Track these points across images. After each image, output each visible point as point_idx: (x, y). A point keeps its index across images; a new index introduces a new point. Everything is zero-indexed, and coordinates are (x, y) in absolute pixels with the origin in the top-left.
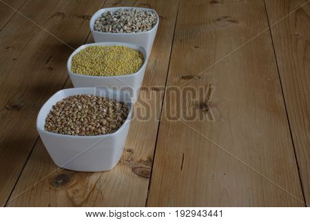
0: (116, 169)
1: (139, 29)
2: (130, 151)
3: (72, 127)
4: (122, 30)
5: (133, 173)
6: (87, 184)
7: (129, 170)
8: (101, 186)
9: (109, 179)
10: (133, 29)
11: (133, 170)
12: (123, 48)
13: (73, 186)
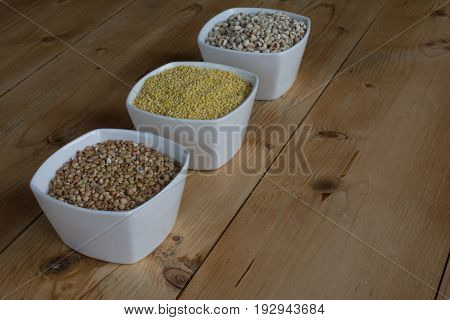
0: (142, 264)
1: (269, 47)
2: (177, 239)
3: (82, 190)
4: (241, 46)
5: (162, 276)
6: (90, 278)
7: (160, 270)
8: (105, 287)
9: (123, 277)
10: (258, 45)
11: (165, 271)
12: (228, 74)
13: (68, 277)
